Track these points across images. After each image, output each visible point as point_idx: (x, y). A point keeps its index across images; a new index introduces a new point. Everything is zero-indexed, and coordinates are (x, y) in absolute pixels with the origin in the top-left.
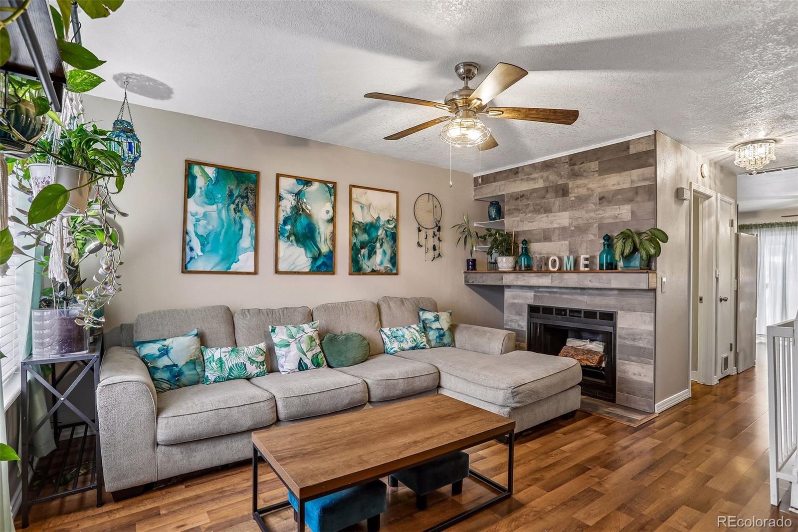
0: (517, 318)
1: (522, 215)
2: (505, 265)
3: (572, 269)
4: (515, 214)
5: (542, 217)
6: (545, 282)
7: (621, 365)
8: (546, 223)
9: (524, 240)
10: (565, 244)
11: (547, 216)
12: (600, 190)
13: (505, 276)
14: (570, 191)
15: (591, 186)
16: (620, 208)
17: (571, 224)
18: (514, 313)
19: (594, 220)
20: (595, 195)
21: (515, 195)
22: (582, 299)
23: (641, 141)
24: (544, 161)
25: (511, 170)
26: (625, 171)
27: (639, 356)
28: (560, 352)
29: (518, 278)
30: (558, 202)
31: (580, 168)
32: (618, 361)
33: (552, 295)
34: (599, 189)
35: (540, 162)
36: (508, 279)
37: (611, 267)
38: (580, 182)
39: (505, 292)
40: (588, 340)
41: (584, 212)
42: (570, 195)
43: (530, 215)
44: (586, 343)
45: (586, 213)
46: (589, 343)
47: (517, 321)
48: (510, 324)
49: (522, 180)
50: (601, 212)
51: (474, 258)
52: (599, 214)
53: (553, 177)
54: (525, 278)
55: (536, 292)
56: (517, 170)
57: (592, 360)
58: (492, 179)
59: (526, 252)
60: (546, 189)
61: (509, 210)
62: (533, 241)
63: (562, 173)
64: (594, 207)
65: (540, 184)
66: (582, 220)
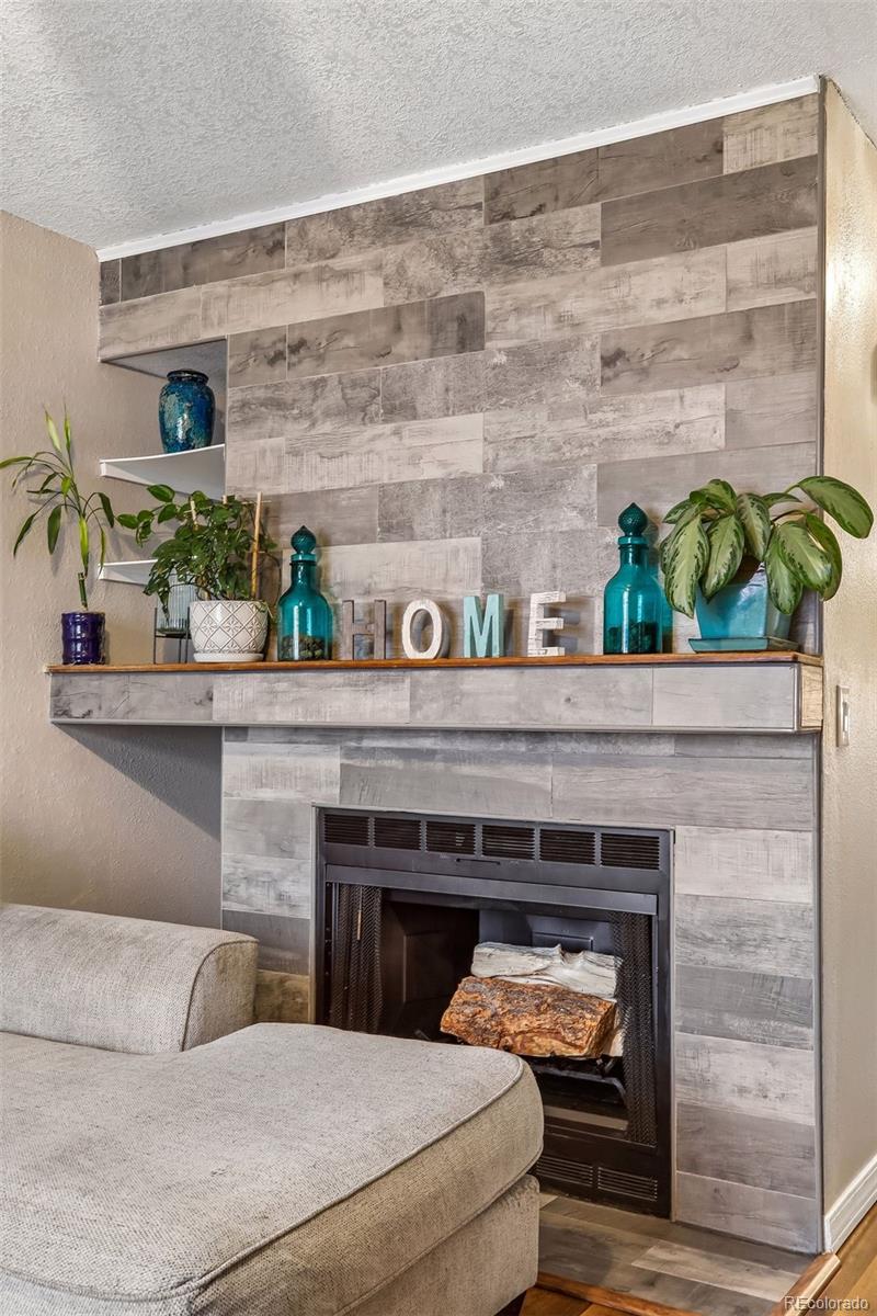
0: (274, 865)
1: (295, 429)
2: (220, 639)
3: (496, 653)
4: (269, 424)
5: (373, 439)
6: (385, 709)
7: (689, 1053)
8: (390, 459)
9: (303, 532)
10: (466, 549)
11: (397, 433)
12: (604, 324)
13: (221, 684)
14: (489, 325)
15: (569, 306)
16: (682, 398)
17: (490, 466)
18: (261, 845)
19: (581, 447)
20: (588, 345)
21: (267, 341)
22: (532, 780)
23: (768, 119)
24: (387, 201)
25: (253, 235)
26: (702, 245)
27: (757, 1012)
28: (448, 1005)
29: (273, 693)
30: (441, 371)
31: (531, 231)
32: (677, 1037)
33: (416, 765)
34: (602, 319)
35: (370, 203)
36: (234, 700)
37: (651, 640)
38: (528, 287)
39: (225, 758)
40: (557, 950)
41: (542, 416)
42: (488, 345)
43: (326, 427)
44: (547, 962)
45: (552, 417)
46: (558, 960)
47: (273, 882)
48: (242, 891)
49: (296, 276)
50: (610, 416)
51: (93, 608)
52: (602, 424)
53: (423, 269)
54: (305, 692)
55: (348, 753)
56: (278, 236)
57: (574, 1031)
58: (176, 274)
59: (311, 581)
60: (395, 318)
61: (244, 404)
62: (337, 537)
63: (459, 252)
64: (581, 393)
65: (371, 297)
66: (536, 448)
